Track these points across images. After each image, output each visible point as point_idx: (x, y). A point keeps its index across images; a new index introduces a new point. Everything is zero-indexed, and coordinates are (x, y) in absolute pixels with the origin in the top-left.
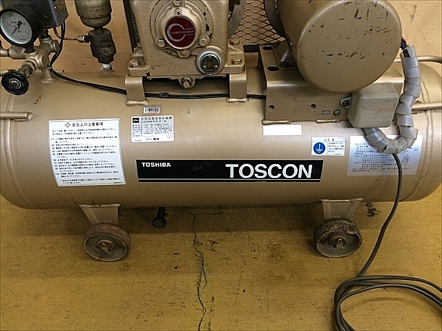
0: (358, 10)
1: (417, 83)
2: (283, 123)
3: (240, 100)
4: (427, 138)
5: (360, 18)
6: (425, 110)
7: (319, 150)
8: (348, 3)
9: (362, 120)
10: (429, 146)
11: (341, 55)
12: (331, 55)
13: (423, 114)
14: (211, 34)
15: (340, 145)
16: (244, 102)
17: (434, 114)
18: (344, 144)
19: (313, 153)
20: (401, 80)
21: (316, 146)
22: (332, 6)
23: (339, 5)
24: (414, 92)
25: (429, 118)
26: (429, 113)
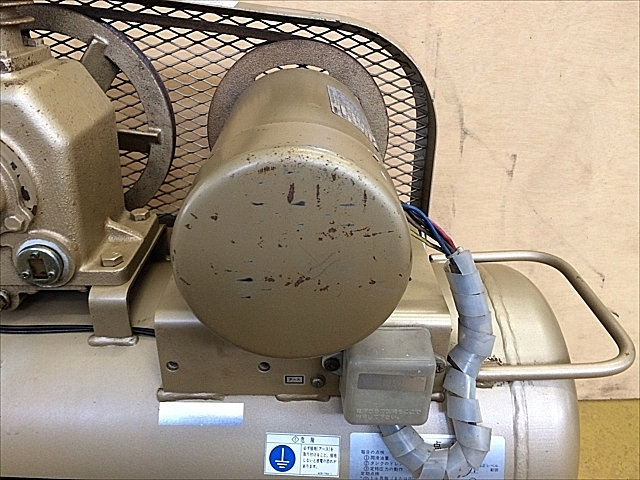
0: (292, 186)
1: (483, 328)
2: (205, 399)
3: (118, 341)
4: (516, 445)
5: (302, 204)
6: (510, 381)
7: (282, 463)
8: (267, 169)
9: (359, 410)
10: (522, 461)
11: (271, 280)
12: (249, 280)
13: (506, 388)
14: (35, 207)
15: (328, 453)
16: (127, 345)
17: (528, 388)
18: (336, 451)
19: (269, 469)
20: (450, 320)
21: (276, 453)
22: (230, 174)
23: (246, 173)
24: (479, 345)
25: (519, 398)
26: (517, 385)
